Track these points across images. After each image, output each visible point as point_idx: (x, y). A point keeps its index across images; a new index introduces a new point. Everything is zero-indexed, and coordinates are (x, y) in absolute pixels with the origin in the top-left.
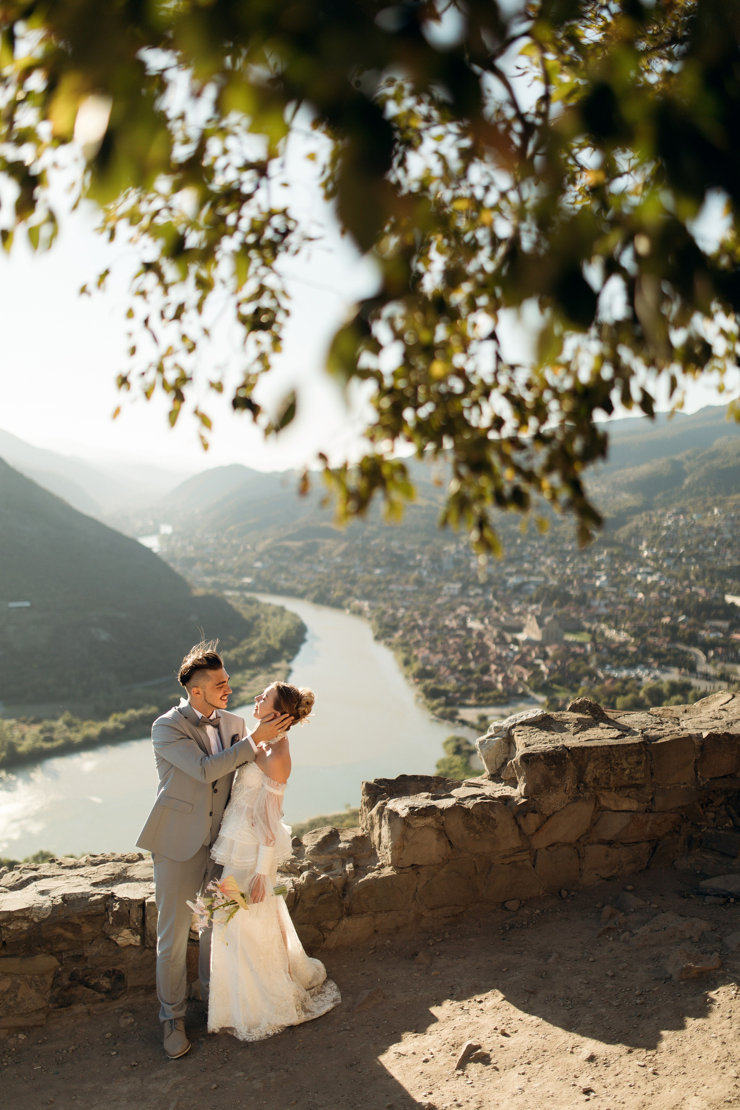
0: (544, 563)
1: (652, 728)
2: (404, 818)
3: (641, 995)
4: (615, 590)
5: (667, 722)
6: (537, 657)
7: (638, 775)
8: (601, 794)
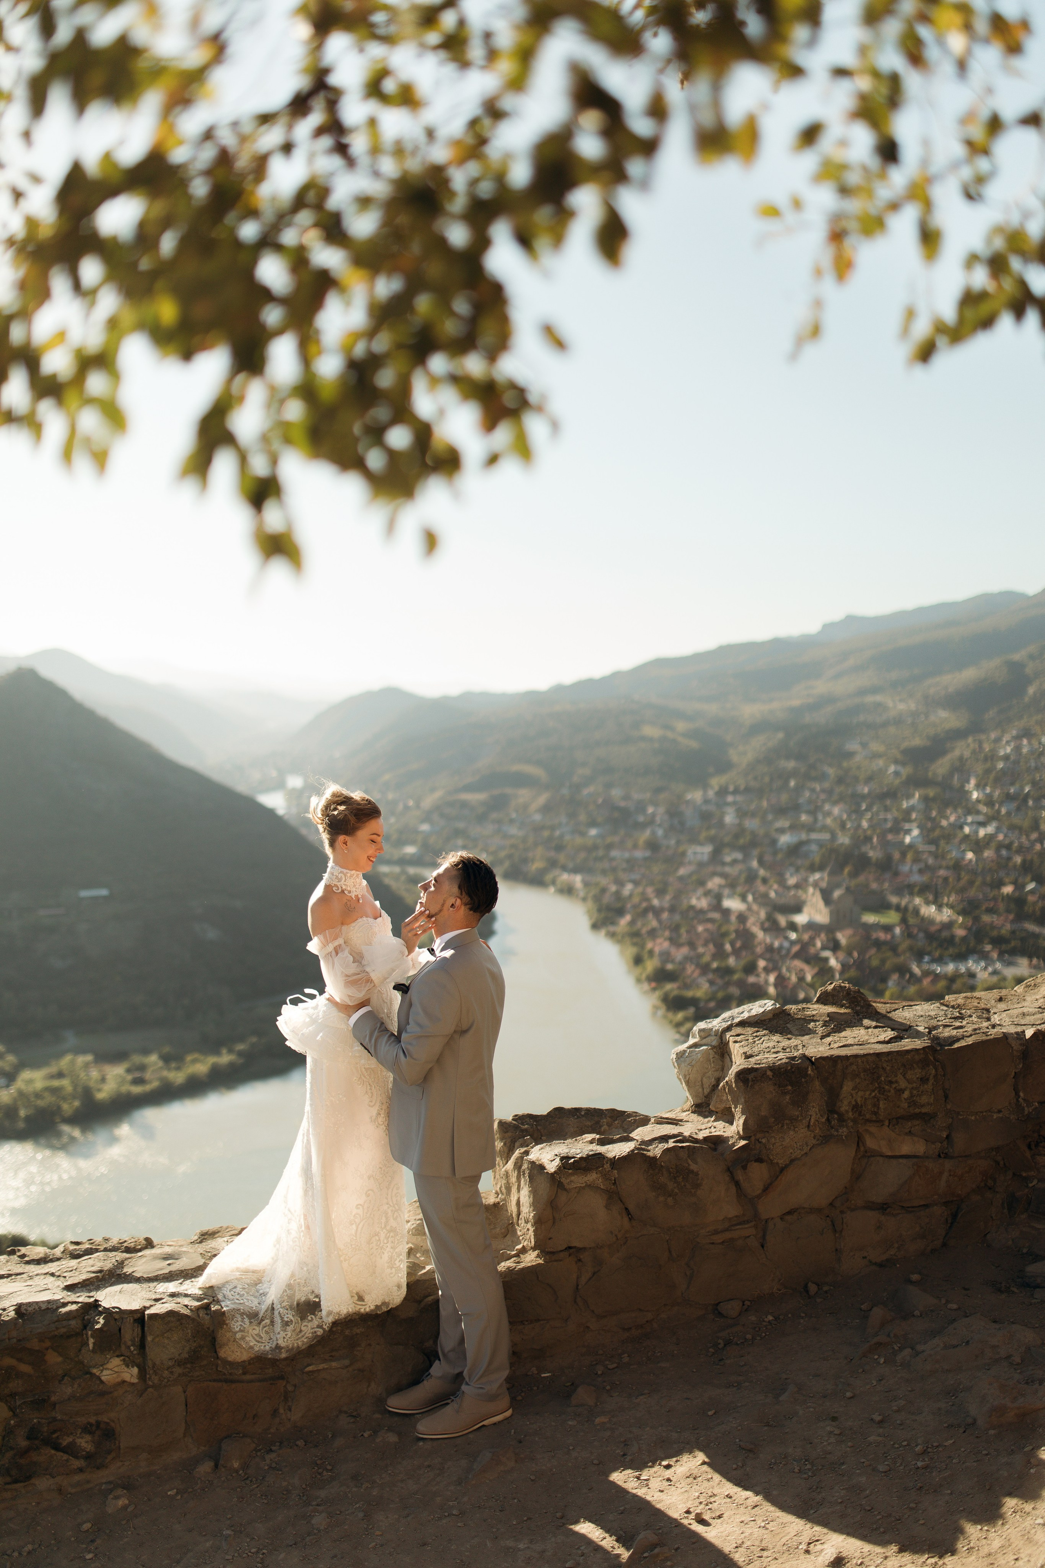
0: (829, 814)
1: (945, 1026)
2: (552, 1174)
3: (924, 1452)
4: (933, 848)
5: (970, 1016)
6: (824, 948)
7: (924, 1099)
8: (867, 1131)
